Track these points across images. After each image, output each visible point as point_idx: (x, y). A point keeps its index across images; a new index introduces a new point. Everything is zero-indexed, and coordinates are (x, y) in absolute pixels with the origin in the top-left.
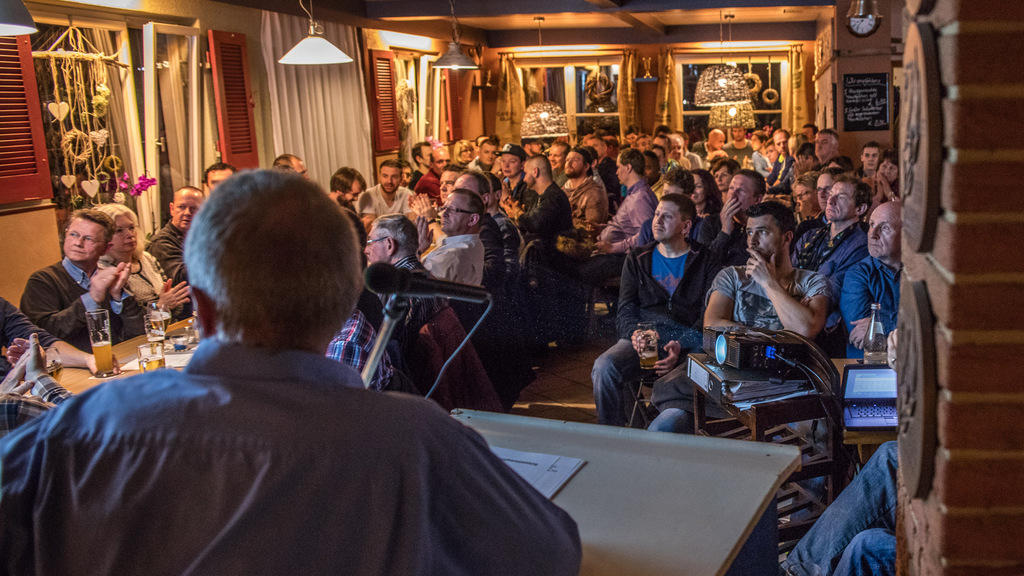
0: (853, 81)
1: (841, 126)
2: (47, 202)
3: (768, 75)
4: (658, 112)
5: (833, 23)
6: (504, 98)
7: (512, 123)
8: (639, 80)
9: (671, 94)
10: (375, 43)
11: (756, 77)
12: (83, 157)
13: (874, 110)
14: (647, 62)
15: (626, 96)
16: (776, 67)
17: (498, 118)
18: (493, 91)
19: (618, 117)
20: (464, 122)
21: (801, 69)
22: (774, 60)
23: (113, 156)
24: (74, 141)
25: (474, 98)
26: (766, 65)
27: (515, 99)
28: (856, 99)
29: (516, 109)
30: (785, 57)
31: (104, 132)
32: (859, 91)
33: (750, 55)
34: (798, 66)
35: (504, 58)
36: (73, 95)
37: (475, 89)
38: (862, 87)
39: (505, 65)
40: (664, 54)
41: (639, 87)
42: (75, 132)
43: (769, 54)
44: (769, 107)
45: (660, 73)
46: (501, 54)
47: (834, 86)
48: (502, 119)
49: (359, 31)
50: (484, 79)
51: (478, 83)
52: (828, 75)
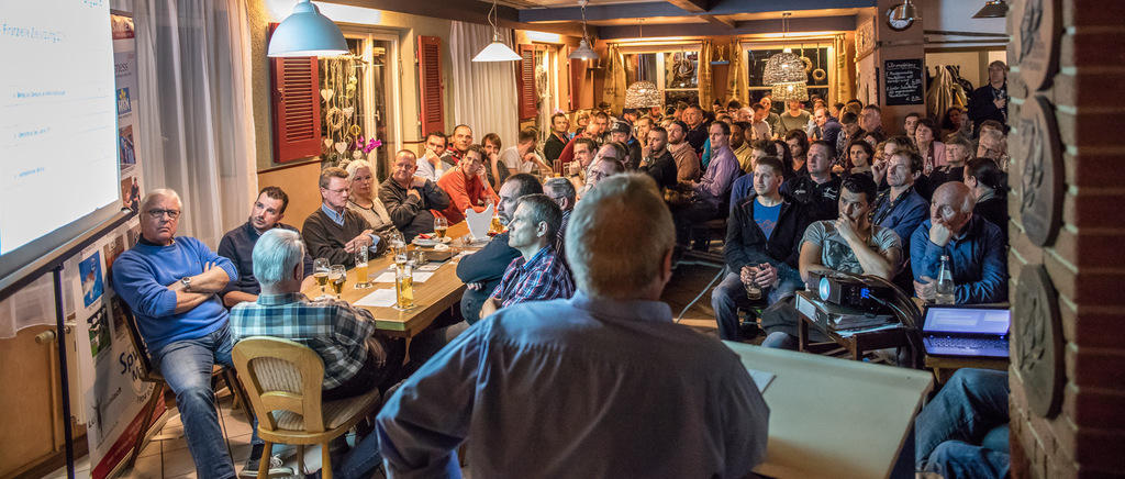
0: (892, 65)
1: (883, 101)
2: (317, 158)
3: (817, 58)
4: (729, 87)
5: (875, 20)
6: (610, 77)
7: (616, 96)
8: (715, 63)
9: (740, 74)
10: (522, 39)
11: (807, 59)
12: (338, 126)
13: (911, 88)
14: (721, 49)
15: (704, 75)
16: (824, 51)
17: (605, 92)
18: (601, 71)
19: (697, 92)
20: (581, 96)
21: (845, 53)
22: (822, 46)
23: (355, 125)
24: (334, 115)
25: (588, 77)
26: (815, 50)
27: (618, 79)
28: (896, 79)
29: (619, 85)
30: (832, 44)
31: (352, 108)
32: (898, 73)
33: (802, 42)
34: (842, 51)
35: (611, 46)
36: (336, 84)
37: (589, 70)
38: (900, 70)
39: (611, 52)
40: (734, 43)
41: (714, 68)
42: (336, 109)
43: (818, 41)
44: (820, 83)
45: (730, 56)
46: (608, 44)
47: (877, 69)
48: (608, 93)
49: (513, 31)
50: (595, 62)
51: (591, 66)
52: (870, 60)
